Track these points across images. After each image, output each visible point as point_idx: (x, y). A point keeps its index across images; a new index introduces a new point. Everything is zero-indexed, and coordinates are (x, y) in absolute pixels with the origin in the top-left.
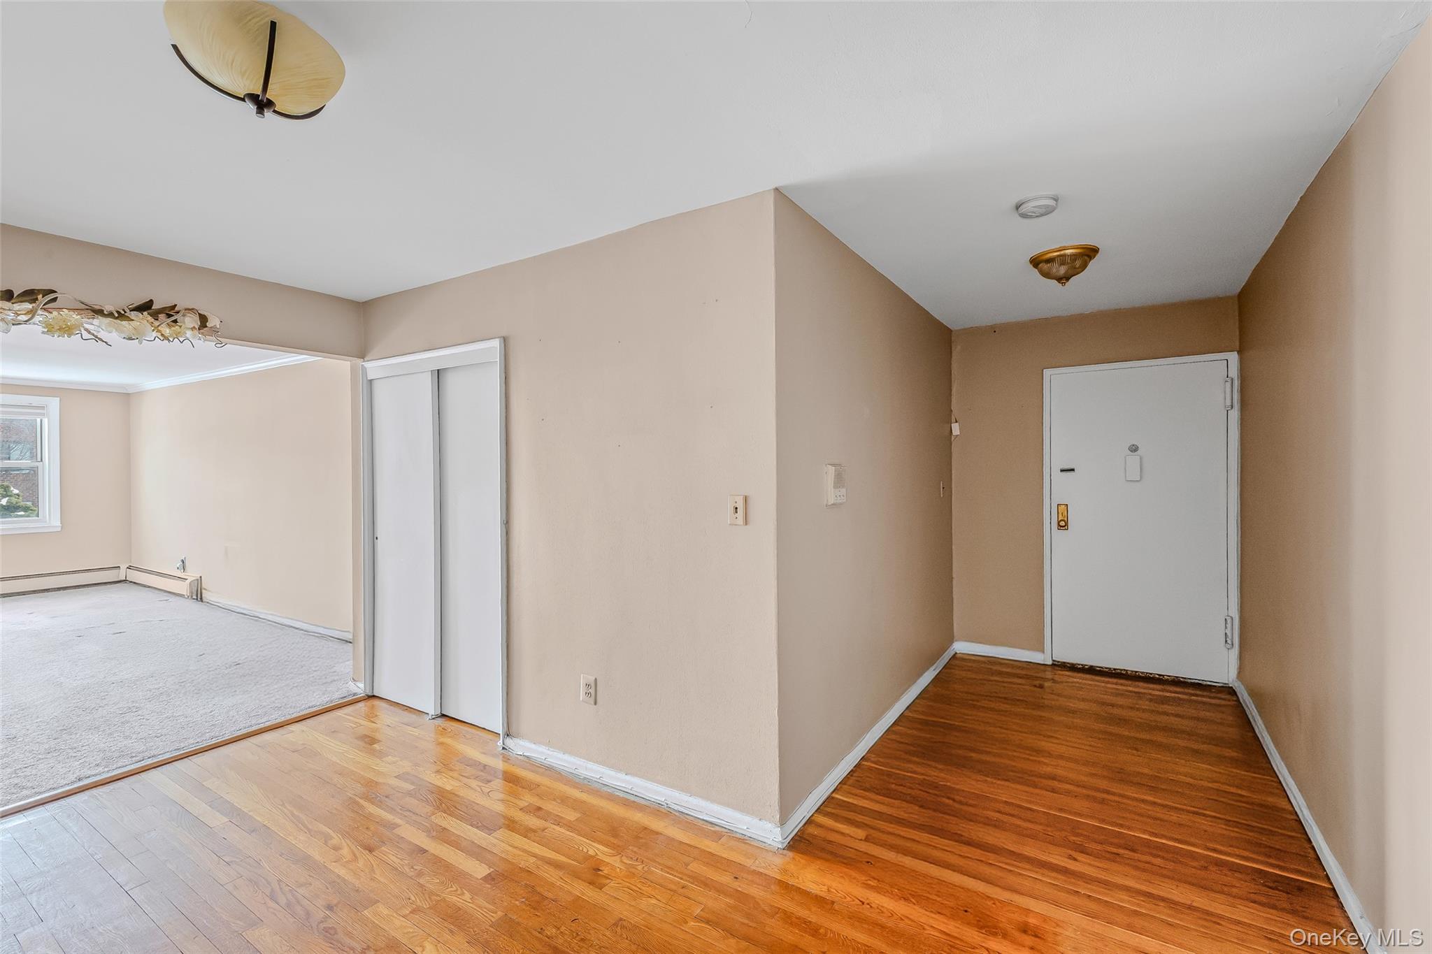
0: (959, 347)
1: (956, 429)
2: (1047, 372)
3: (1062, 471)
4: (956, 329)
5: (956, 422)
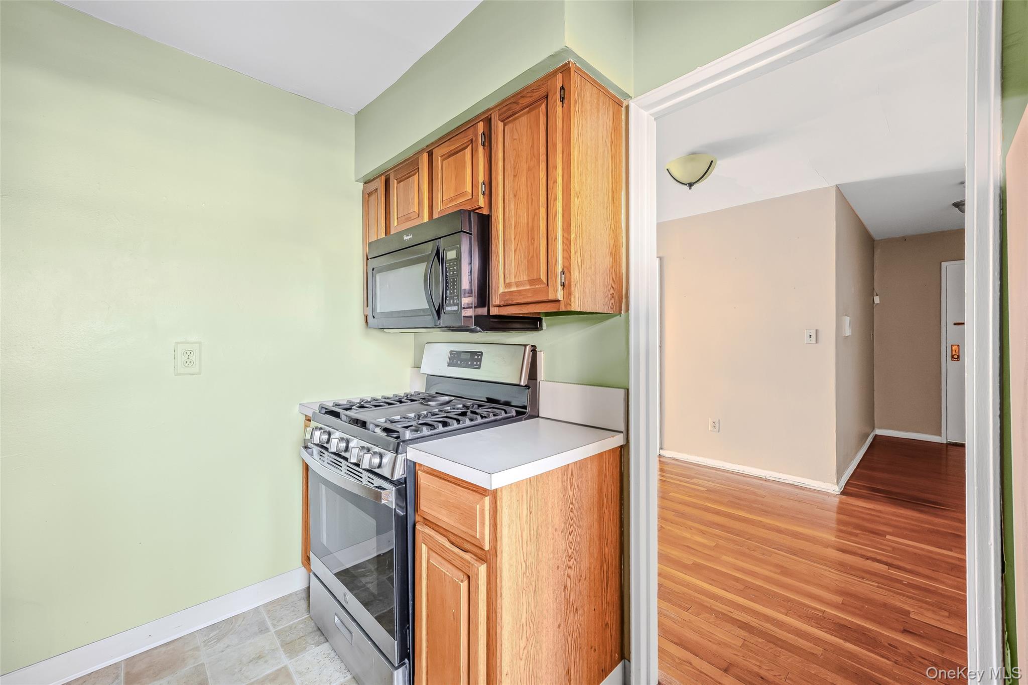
0: (879, 250)
1: (877, 300)
2: (944, 264)
3: (955, 324)
4: (878, 239)
5: (877, 295)
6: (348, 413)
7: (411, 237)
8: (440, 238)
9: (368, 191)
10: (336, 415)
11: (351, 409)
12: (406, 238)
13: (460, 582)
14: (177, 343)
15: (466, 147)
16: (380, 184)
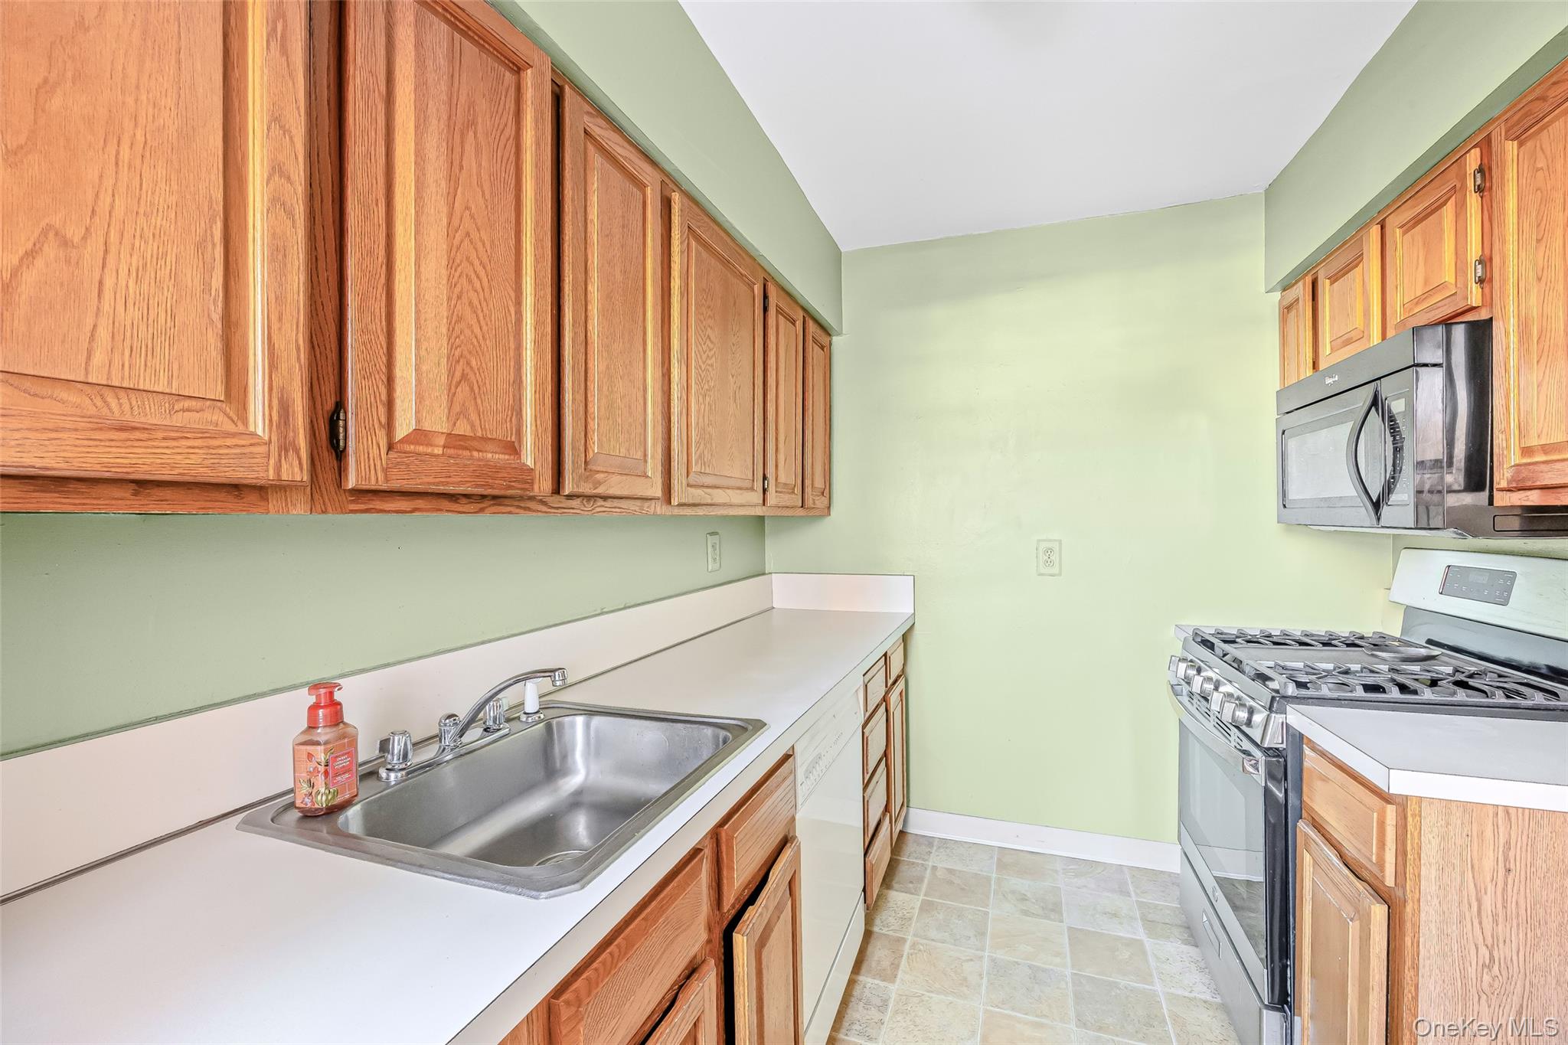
6: (1227, 647)
7: (1336, 379)
8: (1379, 379)
9: (1286, 303)
10: (1211, 646)
11: (1234, 642)
12: (1329, 381)
13: (1348, 920)
14: (1039, 541)
15: (1445, 203)
16: (1302, 290)
